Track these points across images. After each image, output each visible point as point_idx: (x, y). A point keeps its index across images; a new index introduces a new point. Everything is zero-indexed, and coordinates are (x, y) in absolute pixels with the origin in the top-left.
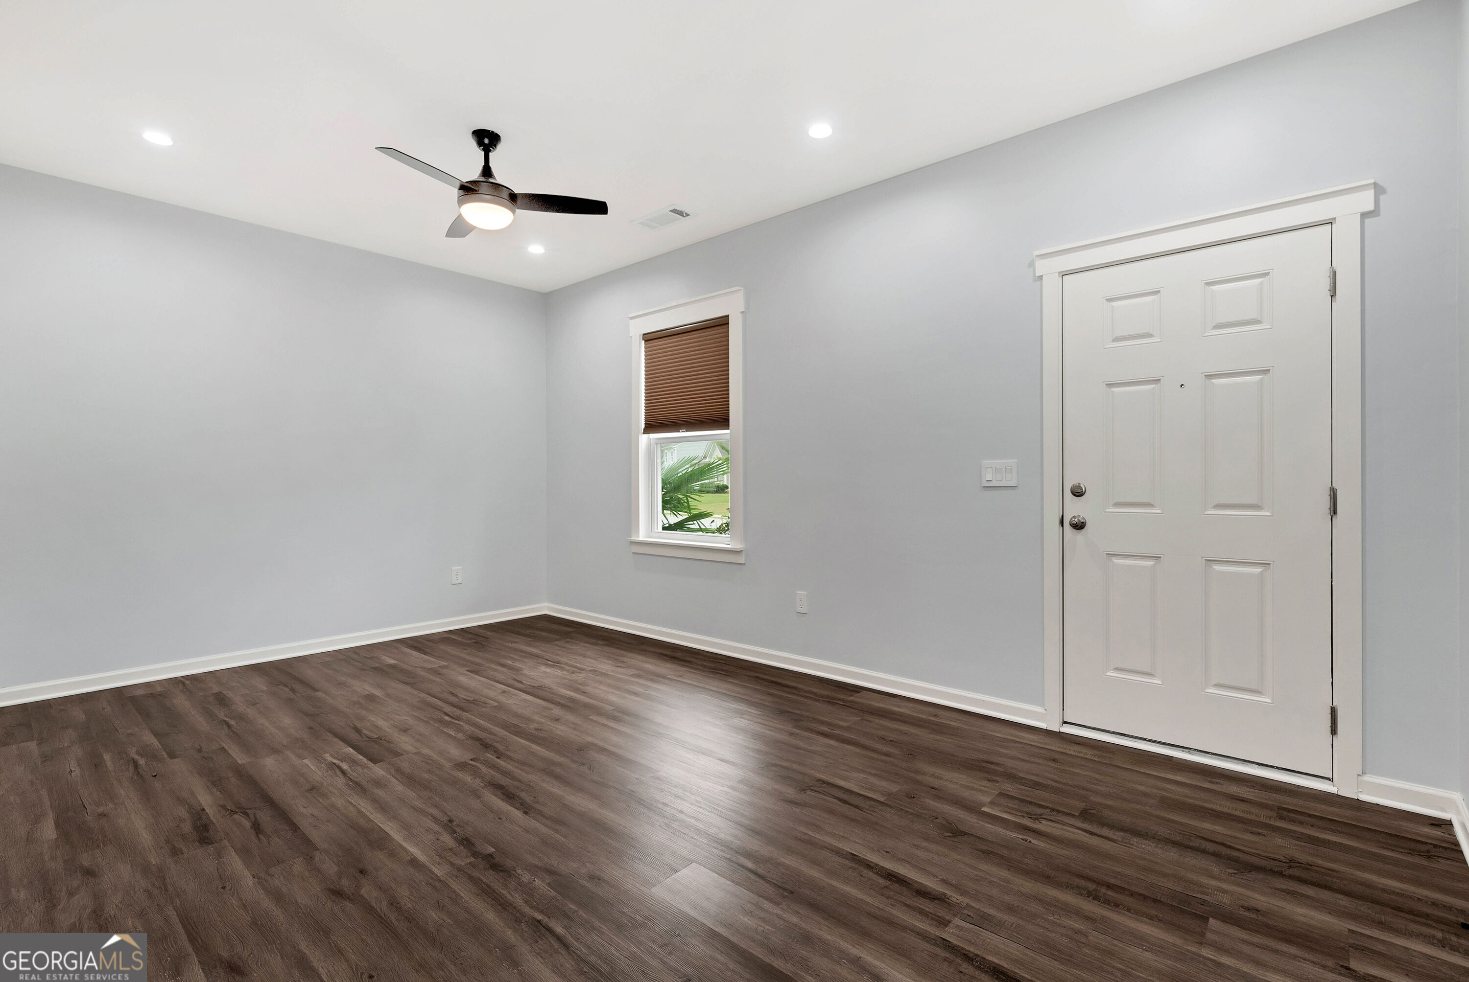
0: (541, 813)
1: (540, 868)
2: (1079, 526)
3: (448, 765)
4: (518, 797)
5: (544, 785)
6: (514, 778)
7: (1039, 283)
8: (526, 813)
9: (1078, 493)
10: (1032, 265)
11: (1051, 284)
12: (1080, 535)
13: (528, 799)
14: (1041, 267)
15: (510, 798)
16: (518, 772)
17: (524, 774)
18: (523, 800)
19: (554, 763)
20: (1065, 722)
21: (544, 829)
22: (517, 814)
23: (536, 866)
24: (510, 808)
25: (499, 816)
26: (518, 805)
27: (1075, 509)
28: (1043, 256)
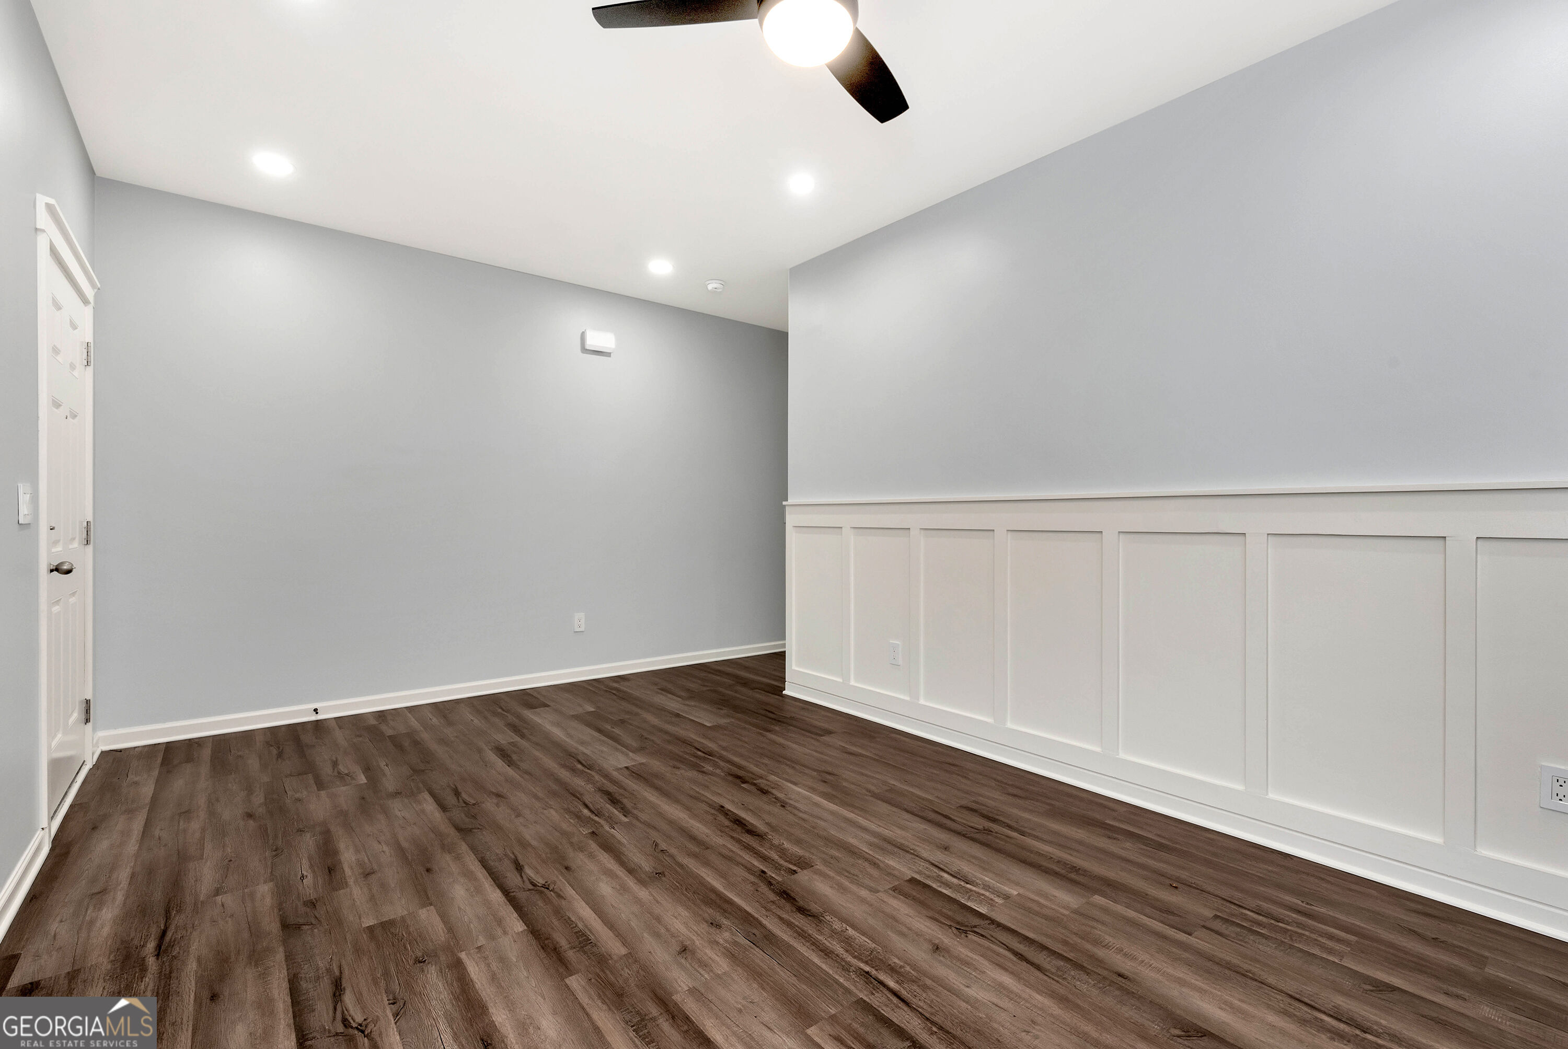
0: (710, 806)
1: (710, 774)
3: (820, 866)
4: (731, 821)
5: (707, 831)
6: (739, 841)
8: (722, 807)
13: (721, 818)
15: (738, 820)
16: (735, 848)
17: (729, 846)
18: (726, 818)
19: (695, 856)
21: (706, 794)
22: (729, 806)
23: (712, 775)
24: (735, 811)
25: (744, 807)
26: (730, 813)
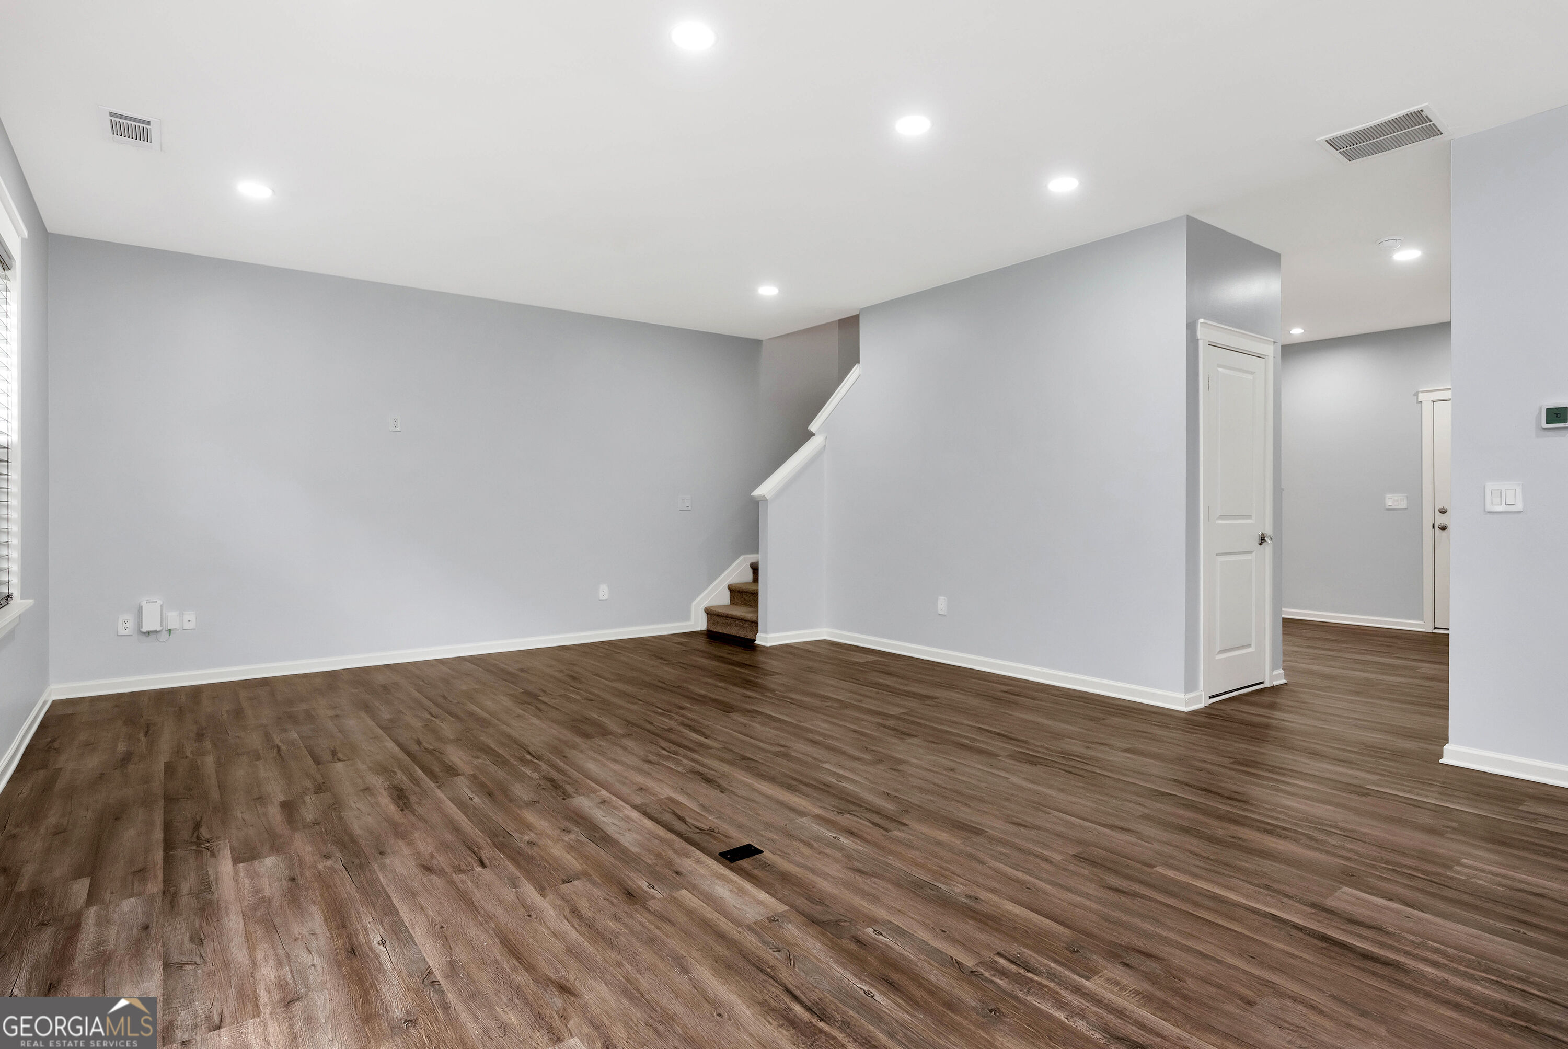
2: (1443, 528)
7: (1420, 404)
9: (1443, 511)
10: (1416, 394)
11: (1427, 407)
12: (1444, 533)
14: (1421, 397)
20: (1435, 628)
27: (1441, 520)
28: (1422, 392)
